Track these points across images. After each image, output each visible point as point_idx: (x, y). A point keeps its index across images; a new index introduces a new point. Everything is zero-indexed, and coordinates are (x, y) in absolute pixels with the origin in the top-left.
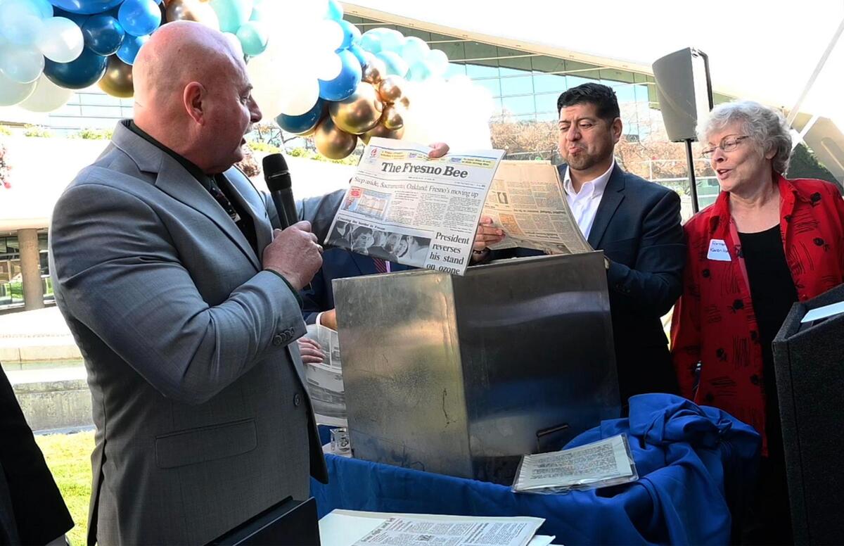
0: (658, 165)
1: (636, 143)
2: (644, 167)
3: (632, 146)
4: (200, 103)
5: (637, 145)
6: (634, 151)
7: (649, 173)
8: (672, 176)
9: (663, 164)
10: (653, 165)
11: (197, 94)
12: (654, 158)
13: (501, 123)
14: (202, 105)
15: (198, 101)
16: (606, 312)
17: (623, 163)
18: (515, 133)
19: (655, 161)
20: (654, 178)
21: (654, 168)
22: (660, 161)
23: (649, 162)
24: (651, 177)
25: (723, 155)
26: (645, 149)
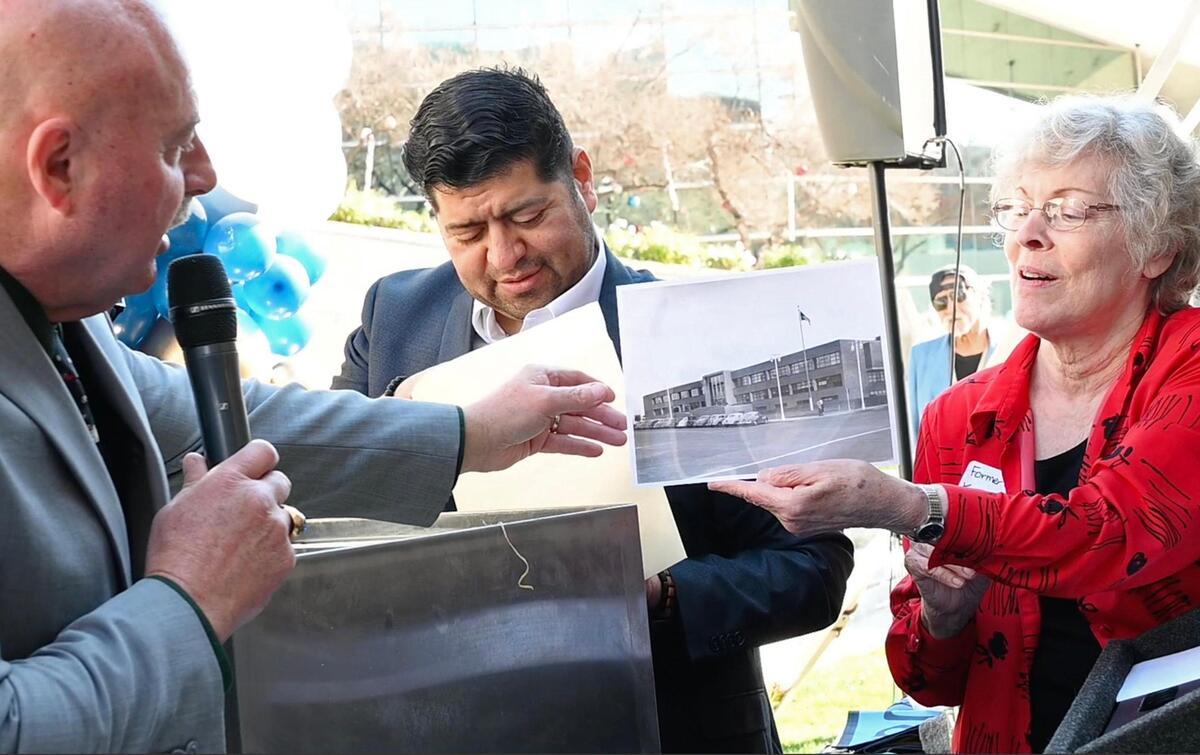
0: (813, 191)
1: (752, 126)
2: (774, 194)
3: (741, 135)
4: (66, 163)
5: (755, 132)
6: (745, 150)
7: (786, 213)
8: (848, 223)
9: (825, 187)
10: (799, 188)
11: (61, 145)
12: (800, 172)
13: (374, 50)
14: (72, 169)
15: (62, 158)
16: (639, 663)
17: (716, 180)
18: (416, 80)
19: (803, 180)
20: (799, 227)
21: (803, 197)
22: (817, 178)
23: (790, 181)
24: (792, 224)
25: (1043, 233)
26: (779, 145)
